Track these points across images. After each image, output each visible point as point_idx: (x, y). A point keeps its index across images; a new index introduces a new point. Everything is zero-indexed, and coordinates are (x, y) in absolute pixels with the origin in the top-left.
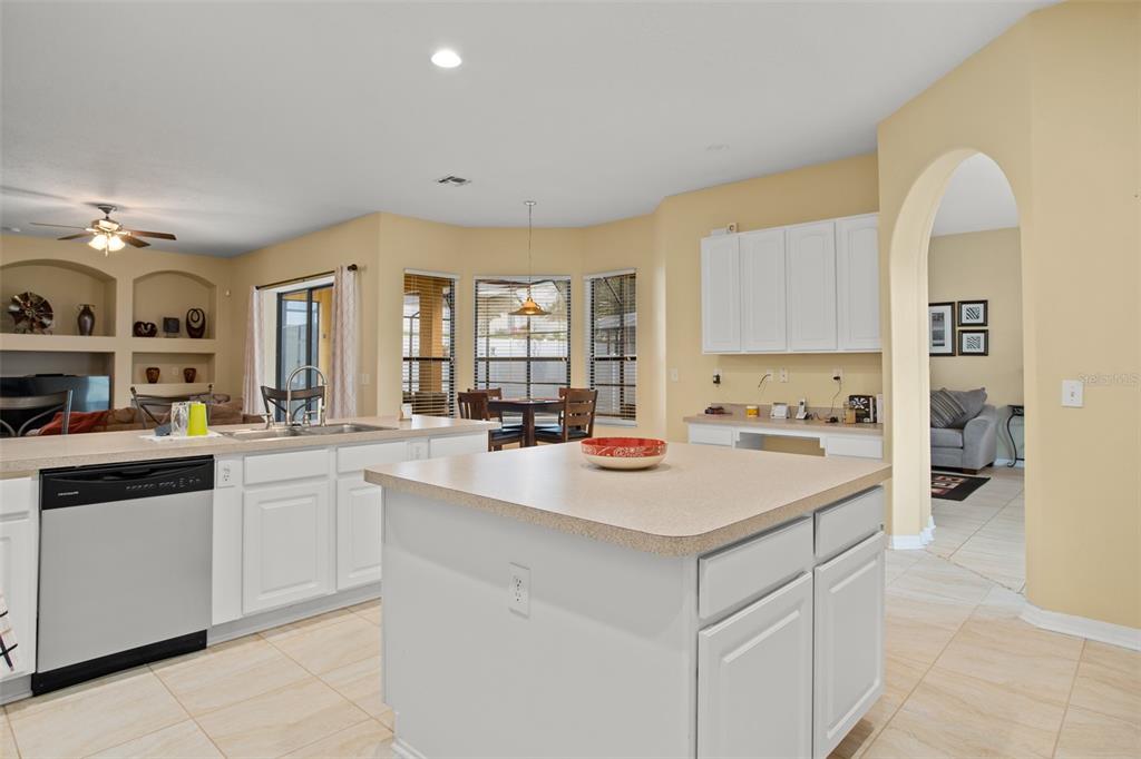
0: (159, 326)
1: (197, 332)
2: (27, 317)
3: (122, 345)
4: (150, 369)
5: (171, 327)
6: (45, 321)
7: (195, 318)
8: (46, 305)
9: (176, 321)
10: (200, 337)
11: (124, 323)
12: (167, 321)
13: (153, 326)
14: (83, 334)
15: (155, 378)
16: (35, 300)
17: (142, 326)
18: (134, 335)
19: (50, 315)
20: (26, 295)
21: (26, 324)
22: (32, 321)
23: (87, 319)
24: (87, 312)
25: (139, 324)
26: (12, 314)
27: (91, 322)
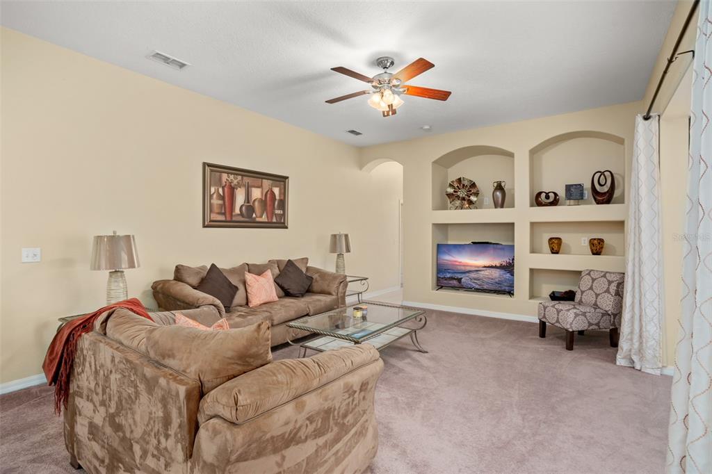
0: (562, 193)
1: (605, 197)
2: (458, 197)
3: (522, 214)
4: (551, 239)
5: (575, 193)
6: (473, 198)
7: (602, 182)
8: (473, 185)
9: (580, 187)
10: (608, 201)
11: (521, 192)
12: (568, 188)
13: (556, 194)
14: (496, 207)
15: (556, 248)
16: (466, 183)
17: (543, 195)
18: (532, 205)
19: (477, 194)
20: (459, 180)
21: (458, 203)
22: (464, 199)
23: (499, 194)
24: (499, 187)
25: (540, 194)
26: (449, 195)
27: (502, 196)
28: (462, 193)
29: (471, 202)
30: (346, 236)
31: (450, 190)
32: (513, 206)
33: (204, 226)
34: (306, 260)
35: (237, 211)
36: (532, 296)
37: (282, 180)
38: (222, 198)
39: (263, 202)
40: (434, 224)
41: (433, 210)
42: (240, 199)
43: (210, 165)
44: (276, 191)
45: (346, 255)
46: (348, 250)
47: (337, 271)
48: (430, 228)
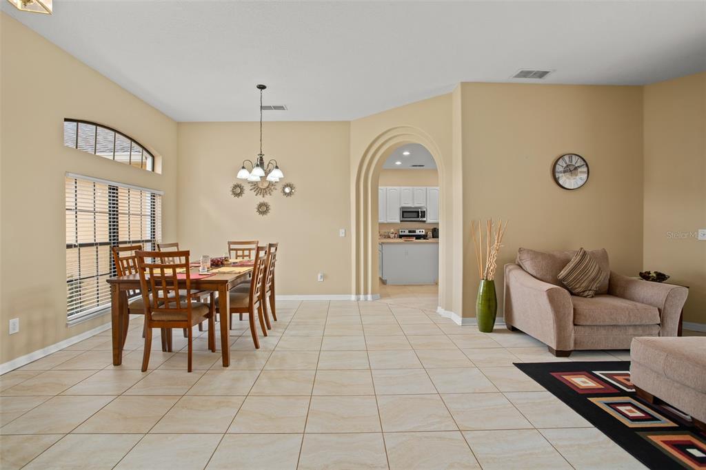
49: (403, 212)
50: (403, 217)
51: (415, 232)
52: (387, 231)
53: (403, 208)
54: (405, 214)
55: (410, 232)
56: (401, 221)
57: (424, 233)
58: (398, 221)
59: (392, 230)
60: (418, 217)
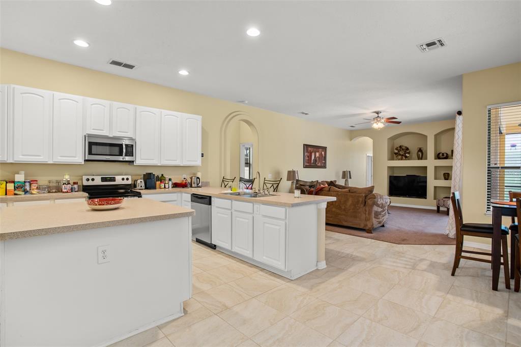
2: (400, 154)
4: (444, 174)
6: (407, 155)
8: (407, 149)
11: (431, 153)
13: (447, 154)
14: (419, 159)
15: (447, 178)
16: (404, 148)
17: (441, 154)
18: (435, 159)
19: (409, 153)
20: (401, 147)
21: (400, 157)
22: (402, 155)
23: (420, 153)
24: (420, 150)
25: (439, 154)
26: (396, 154)
27: (421, 154)
28: (401, 153)
29: (406, 157)
30: (350, 172)
31: (396, 151)
32: (426, 159)
33: (304, 167)
34: (335, 181)
35: (312, 162)
36: (435, 199)
37: (325, 149)
38: (308, 157)
39: (319, 158)
40: (388, 167)
41: (388, 160)
42: (313, 157)
43: (306, 145)
44: (323, 153)
45: (349, 180)
46: (350, 178)
47: (345, 185)
48: (387, 168)
49: (91, 144)
50: (90, 153)
51: (113, 179)
52: (54, 178)
53: (90, 136)
54: (94, 147)
55: (103, 179)
56: (85, 161)
57: (129, 182)
58: (79, 159)
59: (67, 177)
60: (121, 154)
